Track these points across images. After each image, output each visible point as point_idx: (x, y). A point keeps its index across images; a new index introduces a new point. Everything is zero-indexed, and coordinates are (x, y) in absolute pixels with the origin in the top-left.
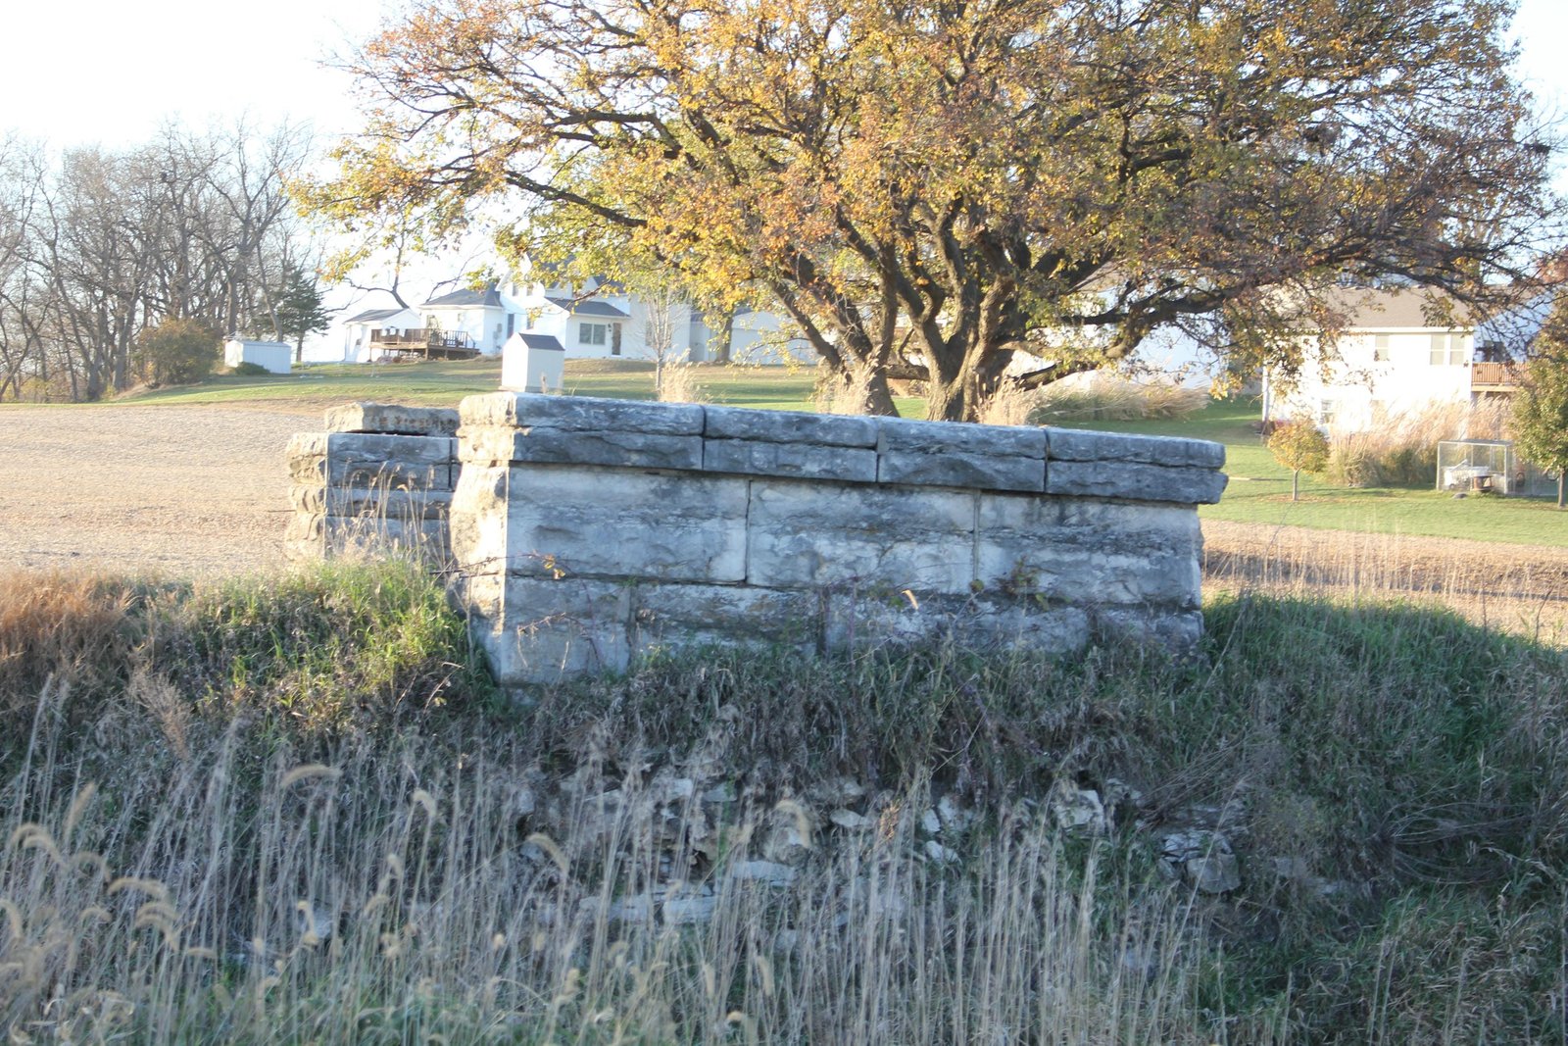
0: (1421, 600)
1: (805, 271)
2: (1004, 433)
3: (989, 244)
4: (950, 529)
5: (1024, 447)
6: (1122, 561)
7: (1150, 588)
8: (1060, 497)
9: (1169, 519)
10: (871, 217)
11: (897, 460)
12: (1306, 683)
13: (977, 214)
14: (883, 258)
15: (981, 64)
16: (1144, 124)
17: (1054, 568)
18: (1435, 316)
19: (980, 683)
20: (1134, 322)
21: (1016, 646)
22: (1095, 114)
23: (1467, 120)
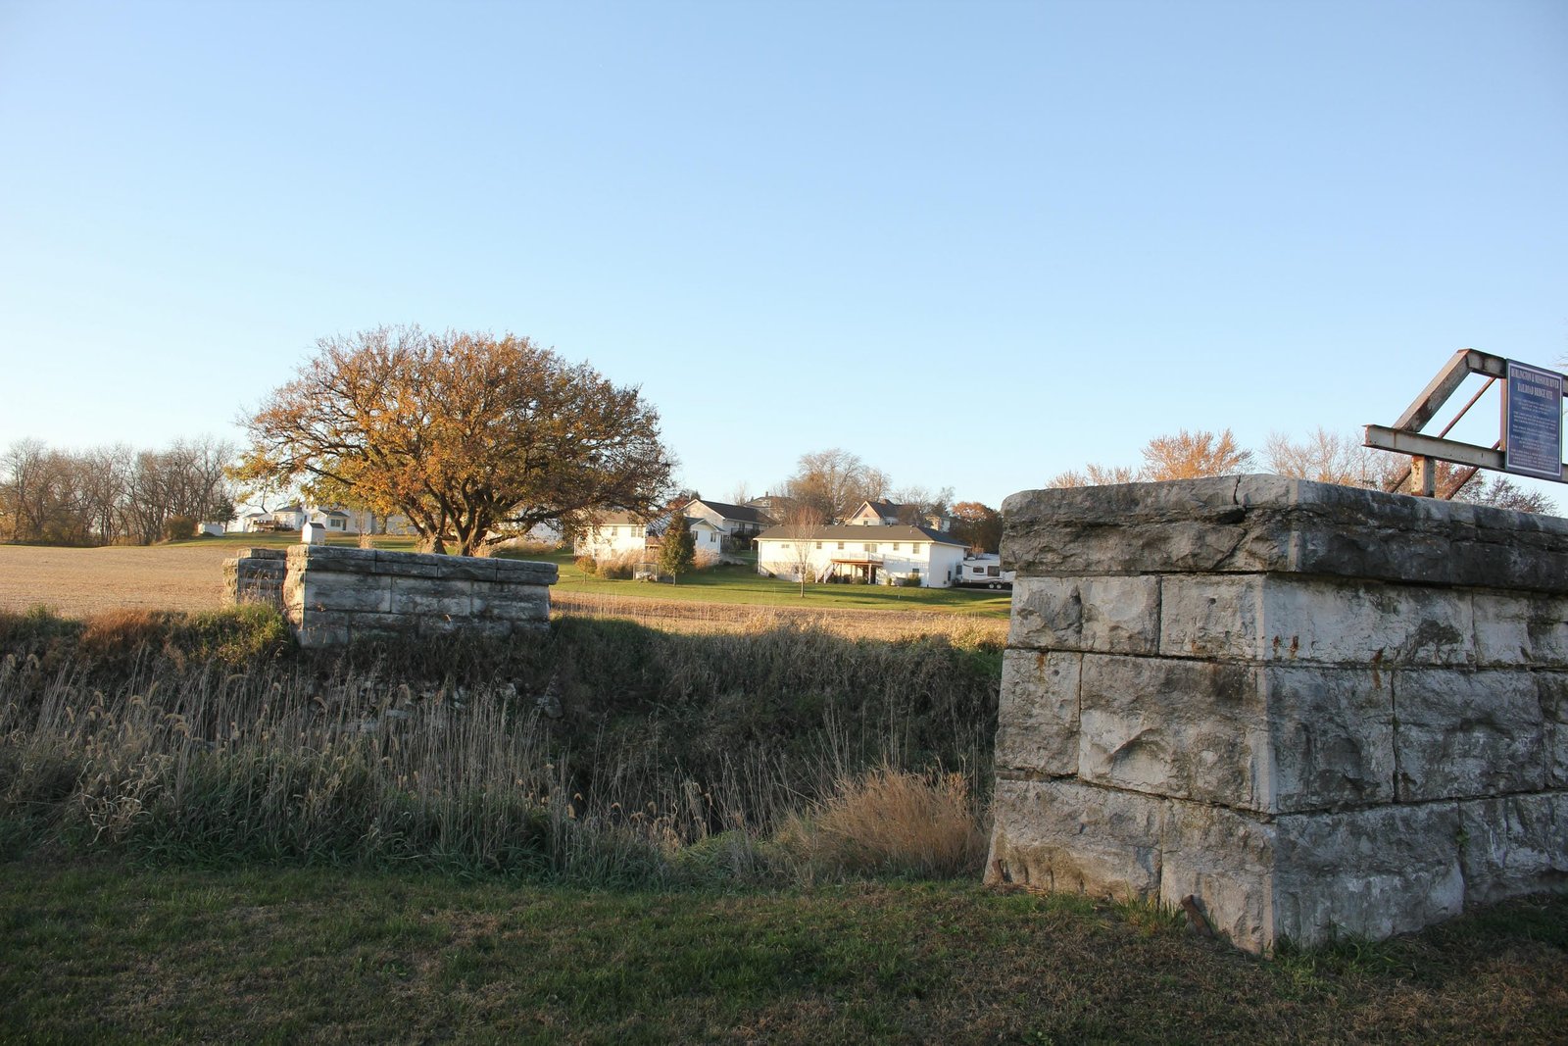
0: (623, 617)
1: (413, 502)
2: (482, 560)
3: (479, 494)
4: (463, 593)
5: (489, 565)
6: (523, 604)
7: (532, 614)
8: (501, 582)
9: (539, 590)
10: (437, 483)
11: (444, 570)
12: (585, 646)
13: (475, 483)
14: (441, 498)
15: (477, 431)
16: (534, 453)
17: (499, 607)
18: (633, 521)
19: (473, 647)
20: (529, 522)
21: (486, 634)
22: (516, 449)
23: (643, 455)
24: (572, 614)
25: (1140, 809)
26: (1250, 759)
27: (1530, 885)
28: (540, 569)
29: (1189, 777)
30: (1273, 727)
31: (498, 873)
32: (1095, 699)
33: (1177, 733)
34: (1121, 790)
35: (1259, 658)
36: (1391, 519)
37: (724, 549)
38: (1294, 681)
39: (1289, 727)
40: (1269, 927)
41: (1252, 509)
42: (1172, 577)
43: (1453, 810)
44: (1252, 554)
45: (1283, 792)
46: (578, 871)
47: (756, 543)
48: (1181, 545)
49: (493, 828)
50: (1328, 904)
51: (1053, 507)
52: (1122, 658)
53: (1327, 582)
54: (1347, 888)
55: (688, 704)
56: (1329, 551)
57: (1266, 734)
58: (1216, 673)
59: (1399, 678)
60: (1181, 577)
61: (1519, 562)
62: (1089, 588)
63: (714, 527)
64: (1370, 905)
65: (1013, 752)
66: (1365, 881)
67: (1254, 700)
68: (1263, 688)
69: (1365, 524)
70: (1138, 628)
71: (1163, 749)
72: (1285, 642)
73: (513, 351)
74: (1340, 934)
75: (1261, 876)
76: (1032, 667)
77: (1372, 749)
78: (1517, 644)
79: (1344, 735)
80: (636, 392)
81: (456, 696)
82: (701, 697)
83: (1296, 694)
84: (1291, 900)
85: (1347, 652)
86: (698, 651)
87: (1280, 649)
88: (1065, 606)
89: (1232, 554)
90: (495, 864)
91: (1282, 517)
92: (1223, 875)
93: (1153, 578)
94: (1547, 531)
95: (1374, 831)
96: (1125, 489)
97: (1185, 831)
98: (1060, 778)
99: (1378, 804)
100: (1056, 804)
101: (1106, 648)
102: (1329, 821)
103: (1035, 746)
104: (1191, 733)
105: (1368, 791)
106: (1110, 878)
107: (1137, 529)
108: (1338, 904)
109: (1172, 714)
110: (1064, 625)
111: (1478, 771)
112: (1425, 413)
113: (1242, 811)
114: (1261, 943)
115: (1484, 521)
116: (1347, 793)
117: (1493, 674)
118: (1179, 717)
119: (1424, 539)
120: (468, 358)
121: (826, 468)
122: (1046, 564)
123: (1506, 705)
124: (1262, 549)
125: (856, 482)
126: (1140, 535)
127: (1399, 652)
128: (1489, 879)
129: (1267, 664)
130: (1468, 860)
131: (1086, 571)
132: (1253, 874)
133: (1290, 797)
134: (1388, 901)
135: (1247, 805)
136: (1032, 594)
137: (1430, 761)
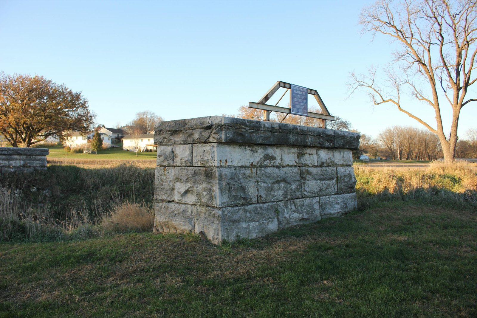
0: (72, 165)
1: (5, 130)
2: (23, 148)
3: (28, 127)
4: (17, 159)
5: (25, 150)
6: (38, 162)
7: (41, 165)
8: (30, 155)
9: (43, 157)
10: (13, 123)
11: (10, 152)
12: (59, 174)
13: (27, 124)
14: (16, 129)
15: (26, 107)
16: (46, 114)
17: (30, 163)
18: (81, 134)
19: (21, 176)
20: (46, 136)
21: (25, 172)
22: (40, 113)
23: (83, 114)
24: (55, 164)
25: (190, 209)
26: (214, 193)
27: (297, 223)
28: (44, 150)
29: (200, 199)
30: (220, 184)
31: (8, 241)
32: (178, 179)
33: (197, 187)
34: (185, 204)
35: (216, 166)
36: (253, 127)
37: (113, 142)
38: (225, 172)
39: (224, 184)
40: (220, 237)
41: (213, 125)
42: (195, 145)
43: (275, 204)
44: (213, 138)
45: (223, 201)
46: (34, 238)
47: (122, 140)
48: (196, 136)
49: (7, 228)
50: (237, 230)
51: (166, 126)
52: (184, 167)
53: (236, 145)
54: (242, 226)
55: (92, 190)
56: (233, 136)
57: (218, 186)
58: (206, 170)
59: (259, 170)
60: (197, 144)
61: (292, 138)
62: (175, 148)
63: (108, 136)
64: (250, 230)
65: (159, 195)
66: (248, 224)
67: (215, 177)
68: (217, 174)
69: (245, 129)
70: (187, 159)
71: (194, 192)
72: (223, 161)
73: (38, 81)
74: (241, 238)
75: (218, 224)
76: (163, 171)
77: (249, 189)
78: (294, 160)
79: (240, 185)
80: (80, 94)
81: (16, 192)
82: (96, 188)
83: (226, 175)
84: (226, 230)
85: (243, 163)
86: (95, 174)
87: (222, 163)
88: (169, 154)
89: (209, 138)
90: (7, 238)
91: (221, 127)
92: (209, 225)
93: (191, 145)
94: (300, 130)
95: (251, 211)
96: (183, 121)
97: (201, 214)
98: (170, 202)
99: (252, 204)
100: (169, 209)
101: (180, 165)
102: (237, 209)
103: (164, 193)
104: (201, 187)
105: (249, 200)
106: (183, 228)
107: (186, 132)
108: (239, 230)
109: (196, 182)
110: (169, 159)
111: (282, 194)
112: (267, 98)
113: (213, 207)
114: (218, 242)
115: (282, 127)
116: (242, 201)
117: (287, 168)
118: (197, 183)
119: (263, 132)
120: (22, 83)
121: (145, 117)
122: (165, 142)
123: (290, 176)
124: (215, 136)
125: (154, 120)
126: (187, 133)
127: (258, 163)
128: (285, 222)
129: (218, 167)
130: (279, 217)
131: (174, 144)
132: (216, 224)
133: (225, 203)
134: (255, 229)
135: (214, 205)
136: (161, 151)
137: (267, 192)
